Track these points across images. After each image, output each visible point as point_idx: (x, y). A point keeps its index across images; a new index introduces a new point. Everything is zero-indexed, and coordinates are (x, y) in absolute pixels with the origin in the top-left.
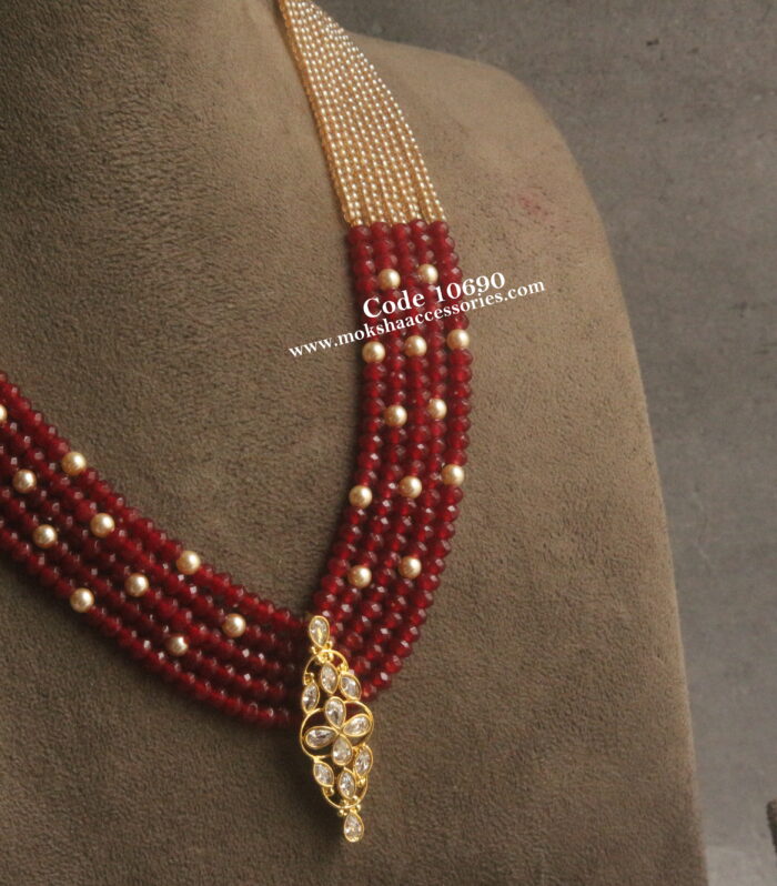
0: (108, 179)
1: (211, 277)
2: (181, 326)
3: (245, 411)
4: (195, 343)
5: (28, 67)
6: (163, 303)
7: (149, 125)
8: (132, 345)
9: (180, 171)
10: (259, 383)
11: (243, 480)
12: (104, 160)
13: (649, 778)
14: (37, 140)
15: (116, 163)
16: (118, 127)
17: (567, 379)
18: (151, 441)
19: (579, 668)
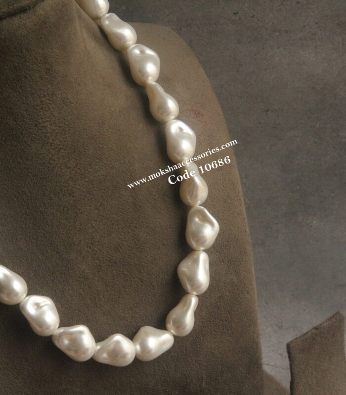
0: (37, 132)
1: (79, 169)
2: (68, 190)
3: (93, 222)
4: (73, 196)
5: (5, 89)
6: (61, 181)
7: (53, 108)
8: (49, 199)
9: (66, 126)
10: (98, 210)
11: (93, 250)
12: (36, 125)
13: (243, 339)
14: (9, 118)
15: (40, 125)
16: (41, 110)
17: (213, 189)
18: (58, 238)
19: (219, 303)
